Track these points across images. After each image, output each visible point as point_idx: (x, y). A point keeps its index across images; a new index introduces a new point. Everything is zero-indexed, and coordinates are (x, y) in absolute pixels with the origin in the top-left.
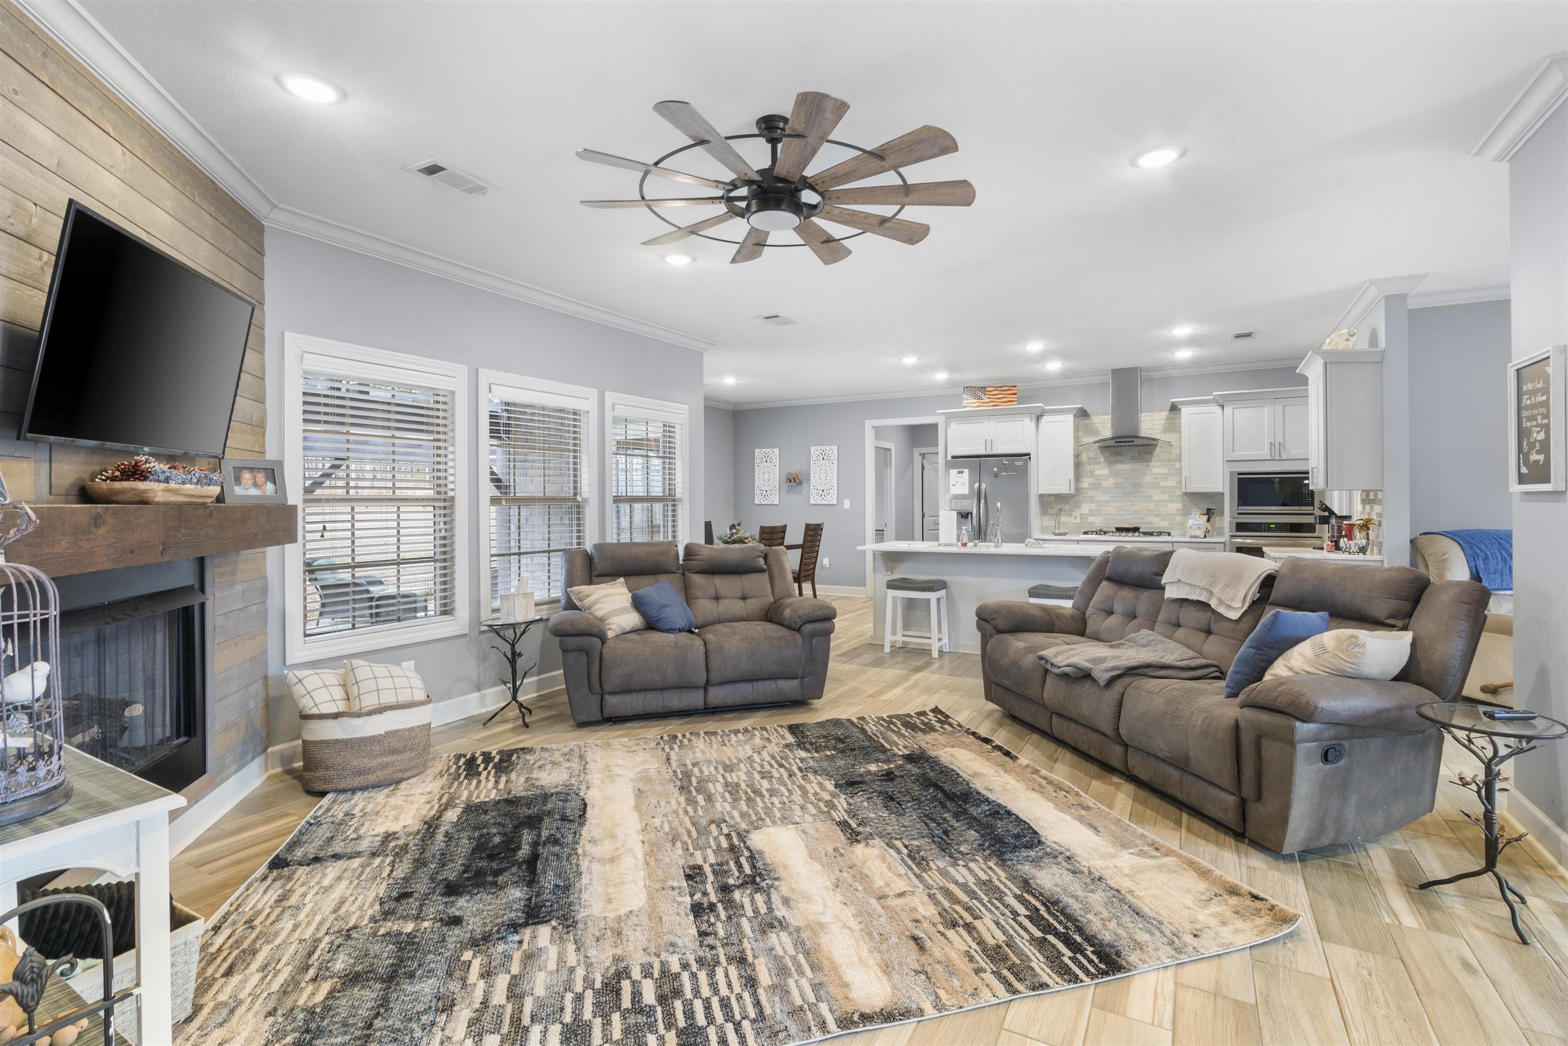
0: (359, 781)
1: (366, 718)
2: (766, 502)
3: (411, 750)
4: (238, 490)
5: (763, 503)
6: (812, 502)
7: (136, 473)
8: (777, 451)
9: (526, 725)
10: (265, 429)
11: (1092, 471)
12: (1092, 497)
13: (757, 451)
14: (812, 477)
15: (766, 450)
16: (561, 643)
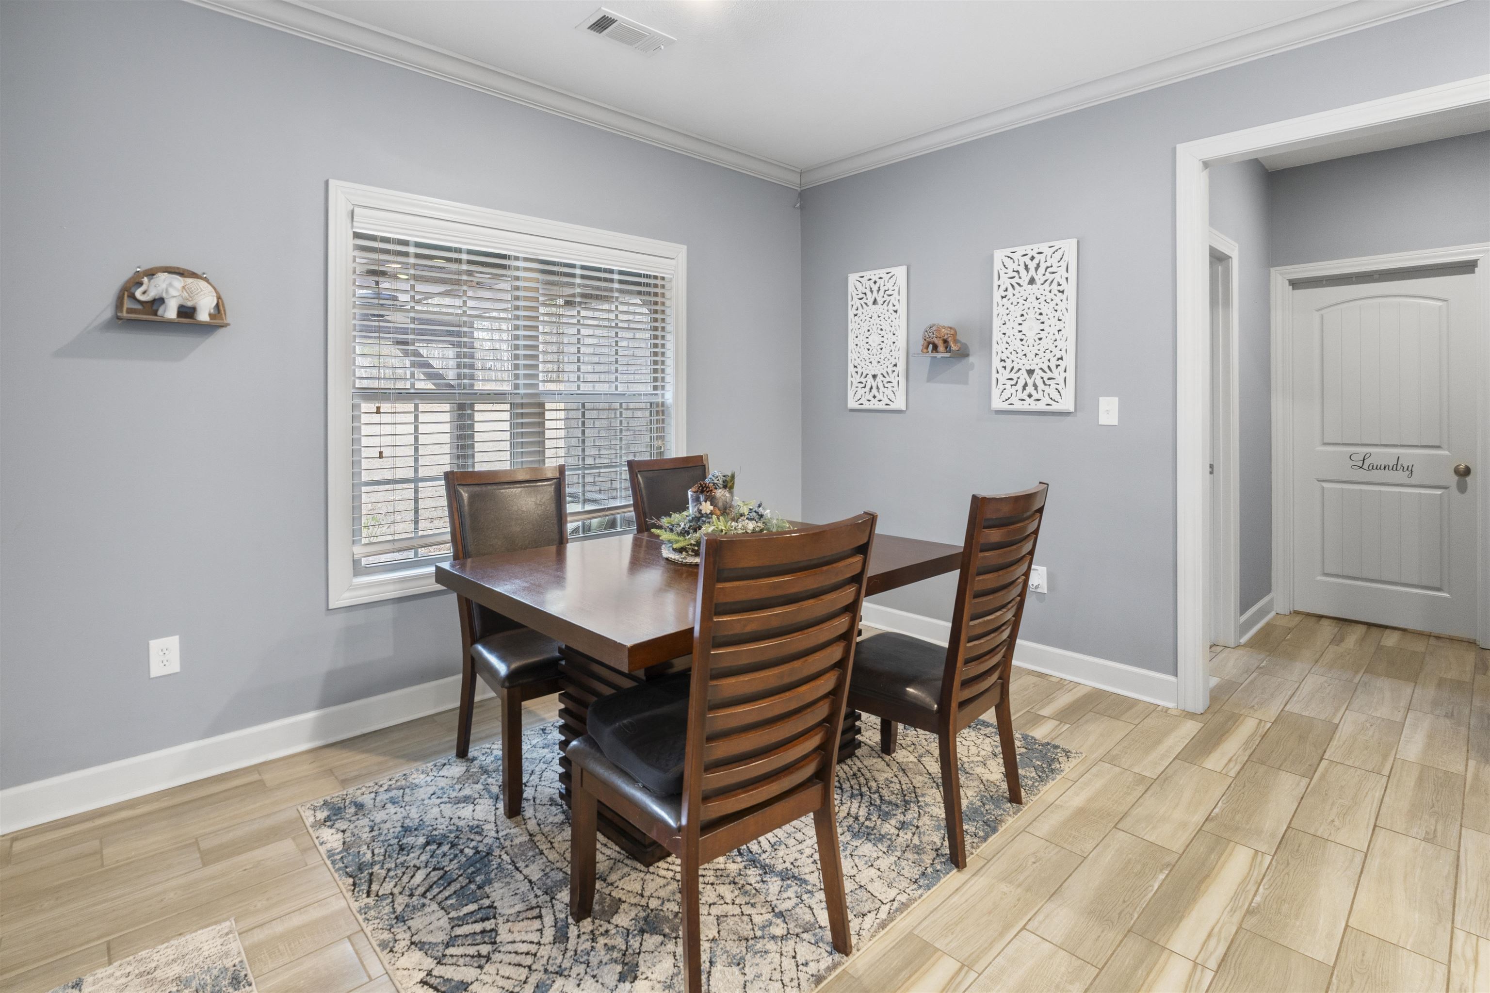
2: (875, 405)
5: (867, 407)
6: (997, 403)
8: (901, 271)
13: (853, 278)
14: (996, 336)
15: (875, 274)
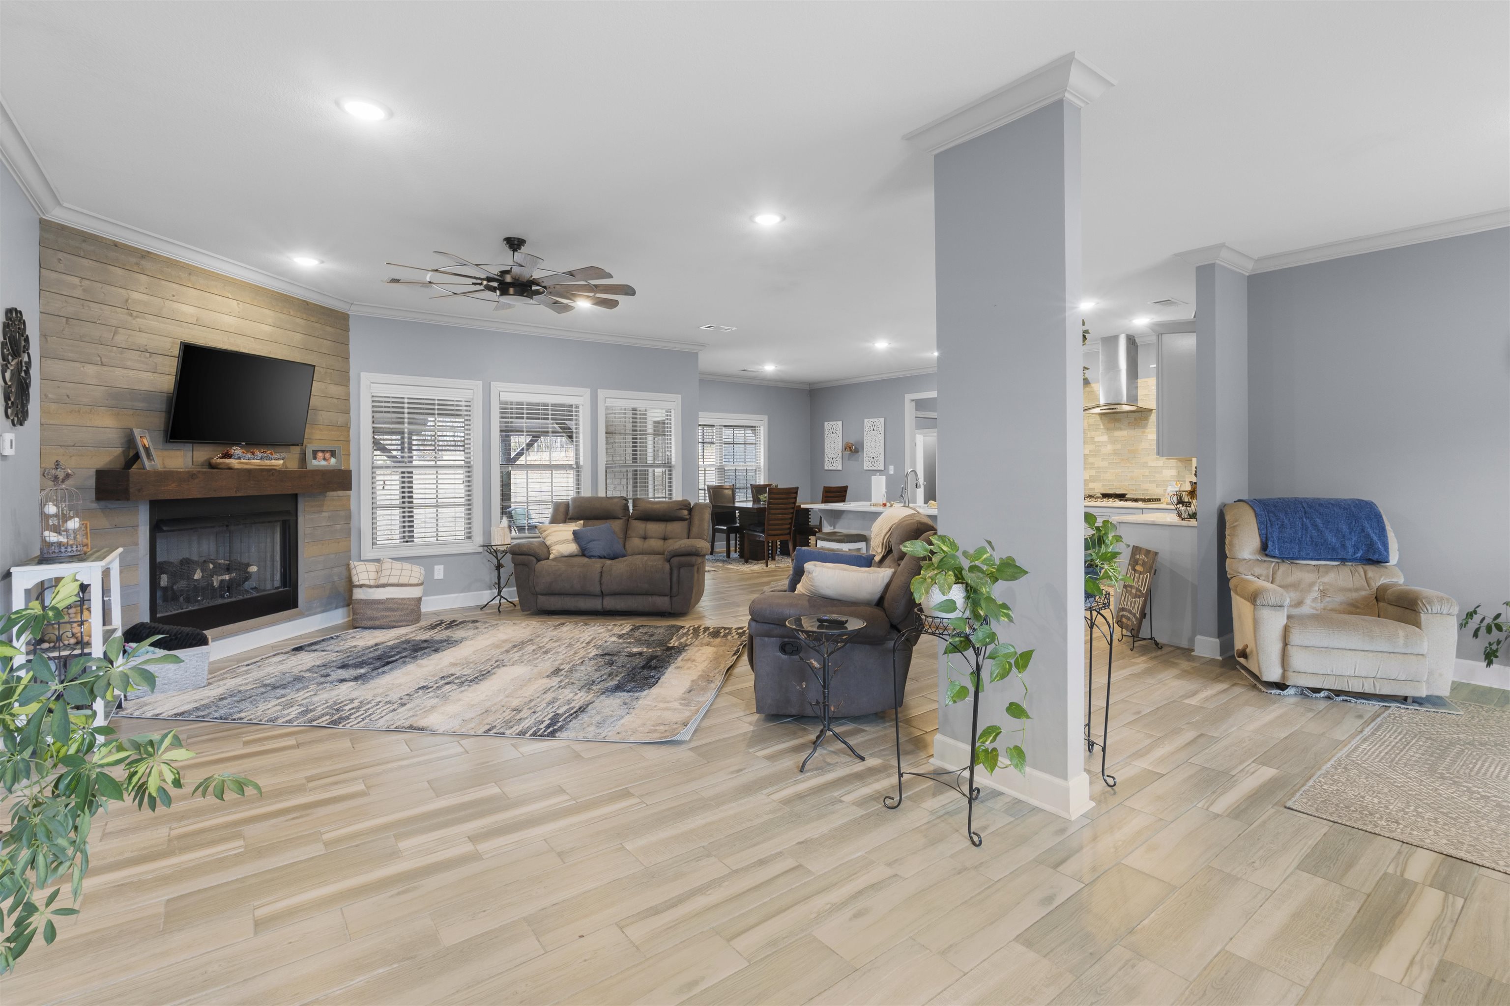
0: (371, 623)
1: (375, 589)
2: (832, 468)
3: (401, 611)
4: (315, 462)
5: (830, 468)
6: (865, 468)
7: (228, 456)
8: (840, 423)
9: (500, 612)
10: (350, 428)
11: (1093, 438)
12: (1093, 464)
13: (826, 423)
14: (865, 446)
15: (832, 423)
16: (513, 558)
